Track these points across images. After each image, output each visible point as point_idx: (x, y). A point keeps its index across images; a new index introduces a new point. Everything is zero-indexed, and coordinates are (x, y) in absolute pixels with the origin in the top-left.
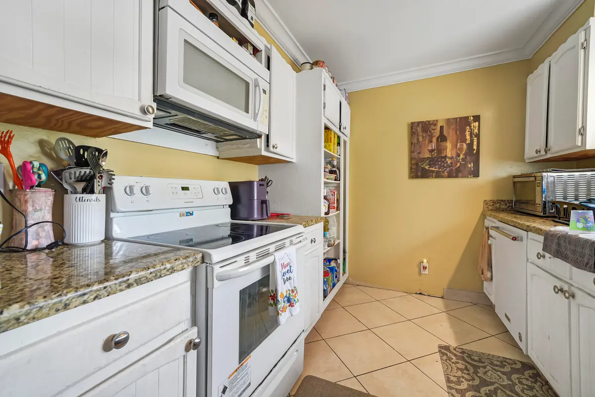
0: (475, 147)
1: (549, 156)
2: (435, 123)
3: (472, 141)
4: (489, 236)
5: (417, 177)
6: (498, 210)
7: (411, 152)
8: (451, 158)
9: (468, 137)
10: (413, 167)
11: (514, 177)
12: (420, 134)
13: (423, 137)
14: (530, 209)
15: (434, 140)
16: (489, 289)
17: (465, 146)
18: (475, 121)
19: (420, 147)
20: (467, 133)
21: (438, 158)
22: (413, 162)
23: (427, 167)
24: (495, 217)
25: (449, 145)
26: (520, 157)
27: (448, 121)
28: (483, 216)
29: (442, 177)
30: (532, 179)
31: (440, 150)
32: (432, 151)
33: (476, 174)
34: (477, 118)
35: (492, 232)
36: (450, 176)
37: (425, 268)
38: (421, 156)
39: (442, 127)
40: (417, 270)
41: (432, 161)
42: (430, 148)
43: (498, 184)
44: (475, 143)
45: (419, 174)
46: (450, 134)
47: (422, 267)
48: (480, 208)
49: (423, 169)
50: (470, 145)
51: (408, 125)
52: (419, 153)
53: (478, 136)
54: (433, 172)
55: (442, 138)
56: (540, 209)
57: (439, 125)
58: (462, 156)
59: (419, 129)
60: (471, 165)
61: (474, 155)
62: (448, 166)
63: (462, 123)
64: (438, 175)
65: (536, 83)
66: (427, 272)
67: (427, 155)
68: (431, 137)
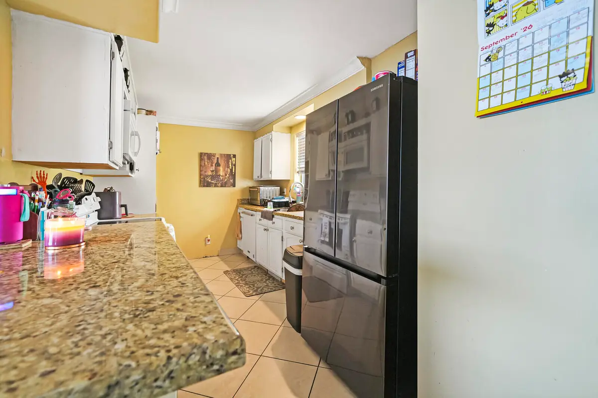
0: (234, 171)
1: (262, 179)
2: (214, 155)
3: (232, 168)
4: (240, 217)
5: (204, 186)
6: (243, 204)
7: (201, 171)
8: (222, 176)
9: (230, 166)
10: (202, 180)
11: (250, 188)
12: (206, 160)
13: (208, 163)
14: (255, 202)
15: (214, 165)
16: (240, 244)
17: (229, 170)
18: (234, 158)
19: (206, 168)
20: (230, 163)
21: (216, 176)
22: (202, 177)
23: (210, 181)
24: (243, 207)
25: (221, 168)
26: (252, 178)
27: (221, 155)
28: (237, 207)
29: (218, 186)
30: (257, 189)
31: (216, 171)
32: (212, 171)
33: (234, 185)
34: (234, 156)
35: (242, 215)
36: (222, 186)
37: (209, 240)
38: (206, 174)
39: (218, 158)
40: (204, 243)
41: (213, 177)
42: (211, 170)
43: (243, 190)
44: (234, 169)
45: (206, 184)
46: (222, 162)
47: (207, 240)
48: (235, 203)
49: (208, 182)
50: (231, 170)
51: (199, 154)
52: (205, 172)
53: (235, 165)
54: (213, 183)
55: (218, 164)
56: (259, 202)
57: (217, 156)
58: (228, 175)
59: (206, 157)
60: (232, 181)
61: (233, 175)
62: (221, 181)
63: (228, 157)
64: (216, 186)
65: (257, 143)
66: (209, 243)
67: (210, 173)
68: (212, 163)
